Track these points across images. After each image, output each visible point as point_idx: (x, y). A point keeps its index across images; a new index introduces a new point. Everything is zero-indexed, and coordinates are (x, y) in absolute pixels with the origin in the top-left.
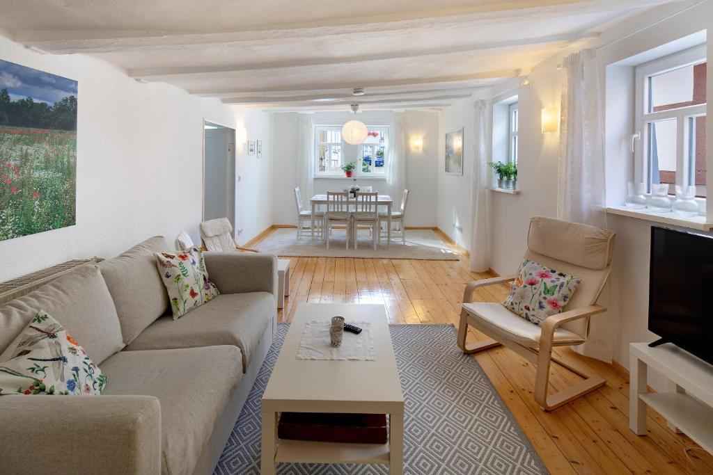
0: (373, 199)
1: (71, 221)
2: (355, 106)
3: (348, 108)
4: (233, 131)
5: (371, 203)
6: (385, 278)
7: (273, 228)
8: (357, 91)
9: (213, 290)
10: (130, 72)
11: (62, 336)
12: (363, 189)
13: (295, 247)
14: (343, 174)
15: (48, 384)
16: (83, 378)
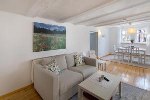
0: (138, 49)
1: (65, 48)
2: (130, 24)
3: (128, 25)
4: (98, 33)
5: (137, 51)
6: (143, 74)
7: (110, 55)
8: (125, 20)
9: (84, 64)
10: (75, 24)
11: (56, 64)
12: (135, 46)
13: (113, 60)
14: (130, 42)
15: (52, 69)
16: (57, 71)
